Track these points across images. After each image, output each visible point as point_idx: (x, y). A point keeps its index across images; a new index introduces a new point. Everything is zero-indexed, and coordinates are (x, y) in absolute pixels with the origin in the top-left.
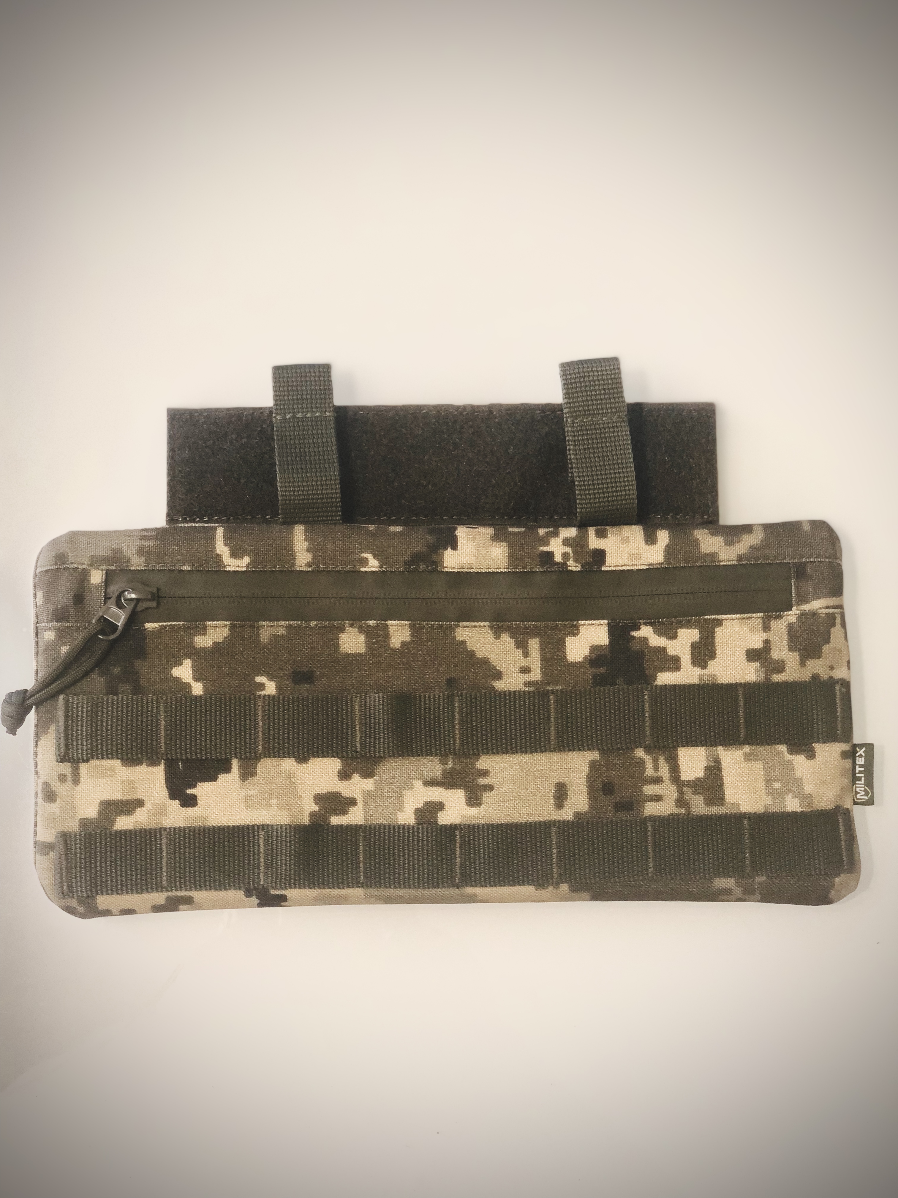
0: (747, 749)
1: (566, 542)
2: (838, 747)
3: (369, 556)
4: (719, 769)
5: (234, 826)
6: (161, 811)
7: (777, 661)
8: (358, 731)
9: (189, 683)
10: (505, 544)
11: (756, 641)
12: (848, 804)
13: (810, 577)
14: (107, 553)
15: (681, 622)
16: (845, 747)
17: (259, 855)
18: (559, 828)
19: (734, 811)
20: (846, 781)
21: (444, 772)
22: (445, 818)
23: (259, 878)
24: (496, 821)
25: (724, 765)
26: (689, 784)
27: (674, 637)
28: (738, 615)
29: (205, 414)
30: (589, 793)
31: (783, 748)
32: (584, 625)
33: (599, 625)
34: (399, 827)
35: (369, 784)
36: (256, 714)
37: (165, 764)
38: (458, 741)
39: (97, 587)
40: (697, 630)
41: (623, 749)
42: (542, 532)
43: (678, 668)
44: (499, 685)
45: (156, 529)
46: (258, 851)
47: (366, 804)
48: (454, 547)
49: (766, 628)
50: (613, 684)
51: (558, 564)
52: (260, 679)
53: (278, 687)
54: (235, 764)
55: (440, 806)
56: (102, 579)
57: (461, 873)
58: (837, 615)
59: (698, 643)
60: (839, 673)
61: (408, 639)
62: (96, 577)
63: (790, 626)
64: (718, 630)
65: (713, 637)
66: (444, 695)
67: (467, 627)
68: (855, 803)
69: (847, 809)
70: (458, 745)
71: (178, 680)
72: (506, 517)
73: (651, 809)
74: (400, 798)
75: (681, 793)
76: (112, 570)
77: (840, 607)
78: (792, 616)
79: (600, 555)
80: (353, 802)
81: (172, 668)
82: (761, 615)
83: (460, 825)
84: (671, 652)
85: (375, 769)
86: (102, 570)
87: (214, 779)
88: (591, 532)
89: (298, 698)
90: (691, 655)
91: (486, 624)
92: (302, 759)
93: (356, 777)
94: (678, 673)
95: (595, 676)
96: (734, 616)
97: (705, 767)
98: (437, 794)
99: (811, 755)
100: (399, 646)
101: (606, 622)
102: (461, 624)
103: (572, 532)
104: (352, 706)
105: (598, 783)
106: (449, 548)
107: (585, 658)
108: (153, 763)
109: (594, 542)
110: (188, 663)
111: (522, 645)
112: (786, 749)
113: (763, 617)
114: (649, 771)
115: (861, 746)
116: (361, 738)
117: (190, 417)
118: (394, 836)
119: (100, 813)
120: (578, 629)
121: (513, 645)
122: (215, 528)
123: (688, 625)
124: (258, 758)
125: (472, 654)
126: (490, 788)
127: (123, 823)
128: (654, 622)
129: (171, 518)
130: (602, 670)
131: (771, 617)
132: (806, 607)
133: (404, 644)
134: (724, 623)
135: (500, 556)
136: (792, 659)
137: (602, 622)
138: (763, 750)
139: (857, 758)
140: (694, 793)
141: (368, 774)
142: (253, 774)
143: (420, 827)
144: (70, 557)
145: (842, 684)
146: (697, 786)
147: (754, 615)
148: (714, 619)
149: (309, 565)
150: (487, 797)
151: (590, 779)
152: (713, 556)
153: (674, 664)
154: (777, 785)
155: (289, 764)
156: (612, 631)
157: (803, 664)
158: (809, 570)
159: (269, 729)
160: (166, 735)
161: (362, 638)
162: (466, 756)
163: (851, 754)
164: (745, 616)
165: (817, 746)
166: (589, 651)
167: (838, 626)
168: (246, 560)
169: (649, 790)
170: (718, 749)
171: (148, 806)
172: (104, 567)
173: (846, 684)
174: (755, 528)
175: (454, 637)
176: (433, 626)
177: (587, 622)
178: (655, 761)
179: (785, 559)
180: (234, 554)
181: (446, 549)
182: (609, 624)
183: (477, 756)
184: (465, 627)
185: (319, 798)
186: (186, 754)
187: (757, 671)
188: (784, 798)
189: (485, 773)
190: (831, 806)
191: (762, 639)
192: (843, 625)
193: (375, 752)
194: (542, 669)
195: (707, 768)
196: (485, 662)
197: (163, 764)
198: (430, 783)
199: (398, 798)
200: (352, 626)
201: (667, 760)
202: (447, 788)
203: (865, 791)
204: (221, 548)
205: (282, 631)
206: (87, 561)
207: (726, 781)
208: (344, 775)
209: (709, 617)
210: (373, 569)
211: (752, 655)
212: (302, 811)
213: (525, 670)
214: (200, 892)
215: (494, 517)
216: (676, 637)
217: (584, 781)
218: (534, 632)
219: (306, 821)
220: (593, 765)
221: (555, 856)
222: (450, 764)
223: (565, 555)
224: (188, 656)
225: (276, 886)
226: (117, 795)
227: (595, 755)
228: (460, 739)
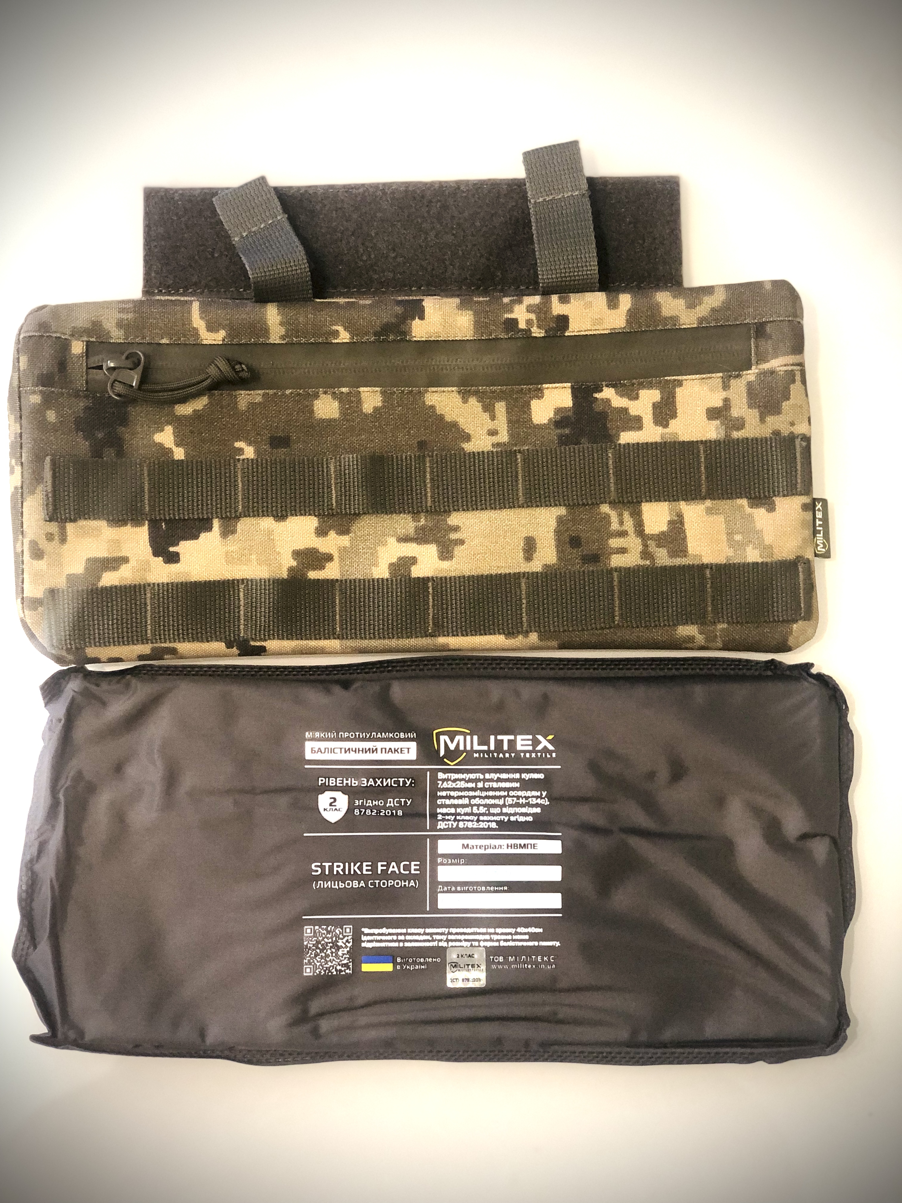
0: (708, 503)
1: (530, 309)
2: (798, 501)
3: (340, 328)
4: (682, 523)
5: (214, 581)
6: (146, 567)
7: (737, 419)
8: (333, 490)
9: (171, 449)
10: (471, 313)
11: (717, 401)
12: (809, 555)
13: (770, 337)
14: (88, 325)
15: (642, 383)
16: (805, 499)
17: (239, 607)
18: (528, 578)
19: (696, 562)
20: (808, 533)
21: (417, 529)
22: (417, 572)
23: (239, 630)
24: (467, 573)
25: (686, 520)
26: (652, 537)
27: (637, 398)
28: (697, 376)
29: (181, 192)
30: (557, 546)
31: (744, 502)
32: (548, 388)
33: (562, 388)
34: (373, 580)
35: (345, 541)
36: (236, 476)
37: (149, 525)
38: (429, 499)
39: (79, 357)
40: (658, 391)
41: (588, 504)
42: (506, 300)
43: (640, 428)
44: (469, 447)
45: (133, 301)
46: (239, 604)
47: (341, 559)
48: (422, 318)
49: (726, 387)
50: (578, 443)
51: (523, 330)
52: (238, 444)
53: (257, 451)
54: (216, 523)
55: (413, 560)
56: (83, 349)
57: (433, 624)
58: (796, 373)
59: (659, 403)
60: (800, 429)
61: (380, 404)
62: (77, 348)
63: (749, 384)
64: (678, 390)
65: (674, 397)
66: (415, 456)
67: (436, 392)
68: (816, 555)
69: (808, 559)
70: (429, 504)
71: (161, 446)
72: (473, 288)
73: (617, 561)
74: (374, 554)
75: (646, 546)
76: (92, 342)
77: (801, 365)
78: (751, 375)
79: (563, 321)
80: (329, 558)
81: (154, 434)
82: (721, 374)
83: (433, 577)
84: (633, 412)
85: (350, 526)
86: (83, 341)
87: (196, 537)
88: (555, 298)
89: (275, 460)
90: (653, 414)
91: (454, 389)
92: (281, 517)
93: (332, 534)
94: (640, 432)
95: (560, 437)
96: (693, 377)
97: (669, 521)
98: (410, 549)
99: (771, 508)
100: (372, 411)
101: (569, 384)
102: (430, 389)
103: (536, 299)
104: (327, 467)
105: (566, 537)
106: (417, 318)
107: (550, 420)
108: (137, 522)
109: (557, 307)
110: (169, 430)
111: (489, 409)
112: (747, 503)
113: (722, 377)
114: (615, 526)
115: (819, 500)
116: (336, 496)
117: (165, 194)
118: (369, 589)
119: (86, 569)
120: (542, 393)
121: (480, 409)
122: (191, 302)
123: (650, 386)
124: (238, 518)
125: (441, 418)
126: (462, 542)
127: (109, 579)
128: (616, 384)
129: (148, 290)
130: (567, 431)
131: (730, 376)
132: (766, 366)
133: (376, 409)
134: (684, 383)
135: (466, 324)
136: (751, 416)
137: (565, 385)
138: (725, 505)
139: (817, 512)
140: (658, 546)
141: (344, 531)
142: (234, 532)
143: (394, 579)
144: (52, 327)
145: (802, 439)
146: (661, 539)
147: (714, 375)
148: (675, 380)
149: (282, 337)
150: (458, 551)
151: (558, 532)
152: (674, 319)
153: (636, 423)
154: (738, 537)
155: (267, 523)
156: (575, 392)
157: (762, 420)
158: (768, 329)
159: (248, 489)
160: (150, 497)
161: (336, 404)
162: (437, 512)
163: (811, 507)
164: (704, 376)
165: (778, 500)
166: (553, 413)
167: (798, 383)
168: (222, 334)
169: (615, 543)
170: (681, 504)
171: (133, 563)
172: (85, 339)
173: (807, 439)
174: (716, 289)
175: (424, 402)
176: (403, 392)
177: (551, 385)
178: (620, 515)
179: (745, 319)
180: (211, 328)
181: (414, 319)
182: (572, 388)
183: (448, 512)
184: (433, 392)
185: (297, 554)
186: (169, 514)
187: (717, 428)
188: (745, 550)
189: (456, 529)
190: (791, 557)
191: (722, 397)
192: (804, 382)
193: (350, 508)
194: (509, 431)
195: (670, 522)
196: (454, 425)
197: (147, 525)
198: (405, 539)
199: (372, 554)
200: (325, 393)
201: (632, 515)
202: (419, 543)
203: (823, 543)
204: (198, 322)
205: (259, 399)
206: (68, 332)
207: (688, 534)
208: (321, 532)
209: (669, 378)
210: (345, 341)
211: (713, 414)
212: (280, 565)
213: (493, 433)
214: (184, 644)
215: (461, 288)
216: (638, 398)
217: (552, 535)
218: (499, 397)
219: (285, 575)
220: (560, 520)
221: (524, 606)
222: (423, 522)
223: (529, 322)
224: (169, 423)
225: (256, 637)
226: (102, 553)
227: (562, 511)
228: (431, 497)
